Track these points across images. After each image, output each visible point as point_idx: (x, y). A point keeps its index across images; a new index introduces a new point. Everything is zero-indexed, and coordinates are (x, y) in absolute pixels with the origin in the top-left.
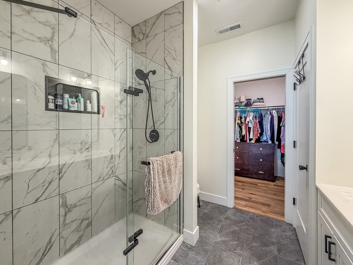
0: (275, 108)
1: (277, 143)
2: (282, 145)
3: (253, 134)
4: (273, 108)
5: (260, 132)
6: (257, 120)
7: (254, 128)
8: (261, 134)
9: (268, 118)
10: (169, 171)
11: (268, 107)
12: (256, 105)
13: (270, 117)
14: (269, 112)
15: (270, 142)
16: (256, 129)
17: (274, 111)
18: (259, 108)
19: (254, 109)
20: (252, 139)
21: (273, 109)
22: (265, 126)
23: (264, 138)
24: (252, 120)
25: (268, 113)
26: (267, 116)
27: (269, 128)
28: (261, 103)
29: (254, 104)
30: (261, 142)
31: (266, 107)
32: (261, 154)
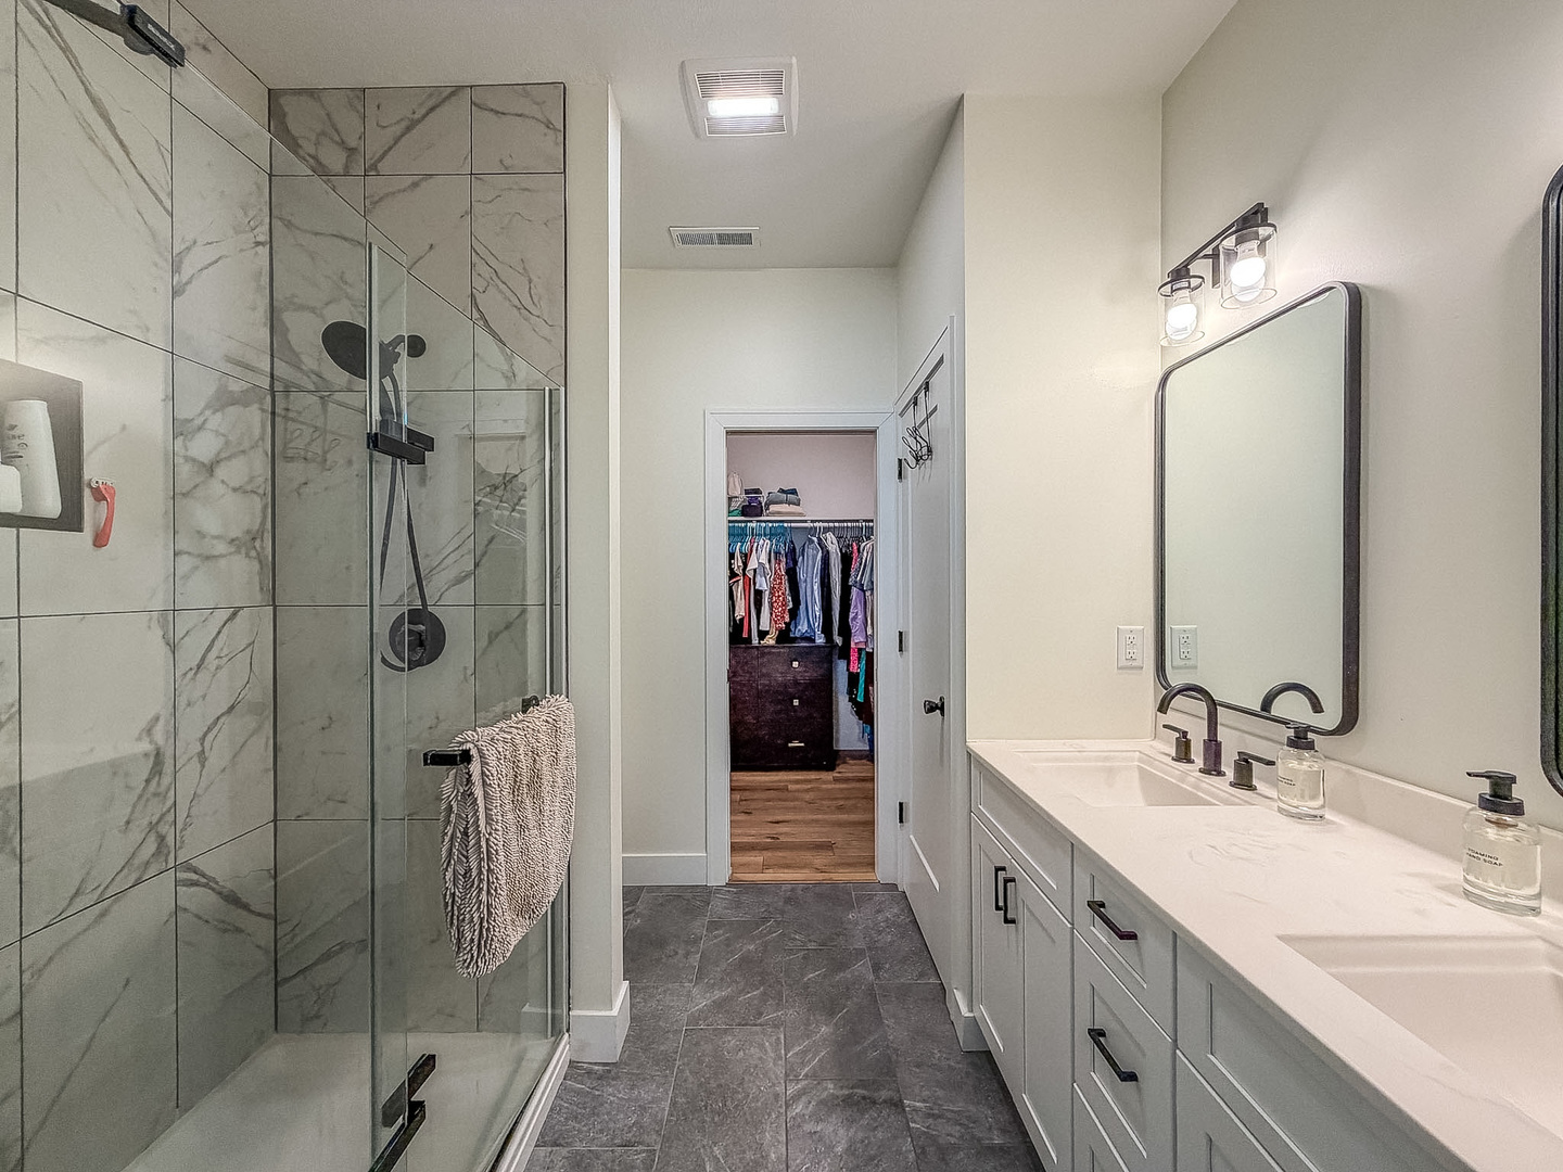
0: (831, 525)
1: (838, 640)
2: (853, 645)
3: (771, 614)
4: (826, 525)
5: (791, 605)
6: (783, 565)
7: (772, 594)
8: (794, 613)
9: (814, 557)
10: (536, 776)
11: (812, 521)
12: (779, 513)
13: (820, 554)
14: (815, 539)
15: (820, 640)
16: (779, 596)
17: (830, 536)
18: (786, 525)
19: (770, 525)
20: (767, 633)
21: (827, 530)
22: (803, 585)
23: (803, 628)
24: (767, 566)
25: (813, 542)
26: (810, 551)
27: (816, 593)
28: (793, 508)
29: (773, 508)
30: (794, 640)
31: (806, 521)
32: (796, 683)
